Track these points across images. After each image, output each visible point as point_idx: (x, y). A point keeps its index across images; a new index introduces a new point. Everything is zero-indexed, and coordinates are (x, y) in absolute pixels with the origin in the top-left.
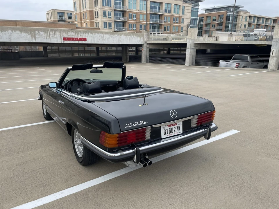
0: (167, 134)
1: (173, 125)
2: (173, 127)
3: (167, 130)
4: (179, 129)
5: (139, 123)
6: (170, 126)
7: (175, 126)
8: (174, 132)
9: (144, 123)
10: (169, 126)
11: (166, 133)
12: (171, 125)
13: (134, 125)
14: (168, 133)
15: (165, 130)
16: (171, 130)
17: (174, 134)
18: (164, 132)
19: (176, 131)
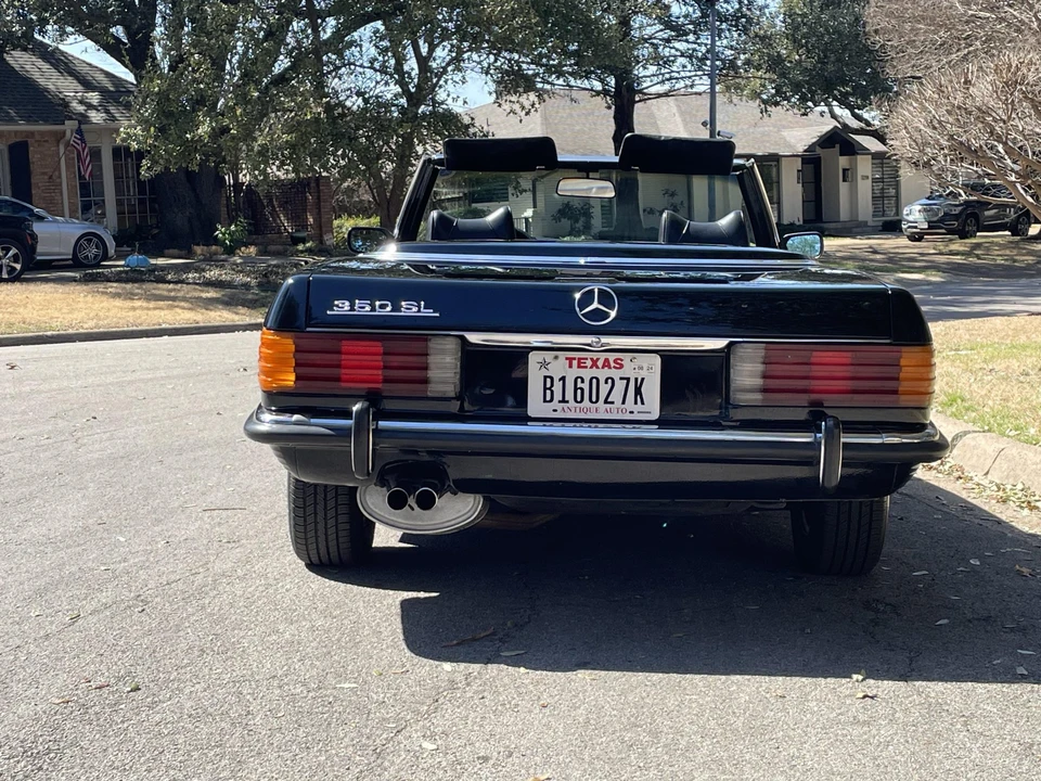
0: (564, 401)
1: (600, 364)
2: (602, 374)
3: (563, 379)
4: (638, 391)
5: (396, 308)
6: (579, 367)
7: (616, 374)
8: (606, 402)
9: (419, 311)
10: (575, 363)
11: (558, 396)
12: (589, 363)
13: (373, 309)
14: (569, 395)
15: (552, 378)
16: (586, 386)
17: (601, 411)
18: (545, 389)
19: (616, 396)
